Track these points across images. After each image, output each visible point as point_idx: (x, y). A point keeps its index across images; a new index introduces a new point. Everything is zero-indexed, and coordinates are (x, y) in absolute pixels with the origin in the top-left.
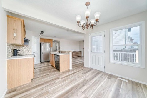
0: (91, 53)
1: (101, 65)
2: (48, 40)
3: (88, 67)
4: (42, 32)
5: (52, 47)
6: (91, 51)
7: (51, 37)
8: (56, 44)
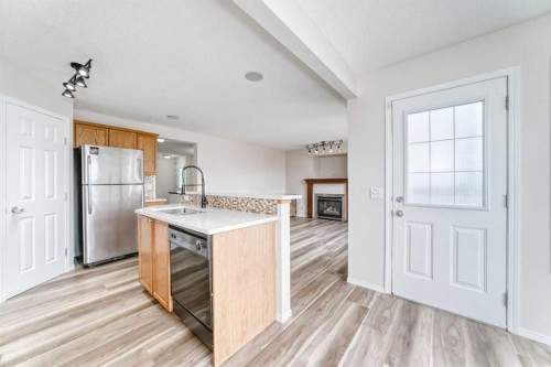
0: (398, 206)
1: (475, 286)
2: (131, 138)
3: (379, 289)
4: (76, 66)
5: (154, 173)
6: (400, 200)
7: (149, 120)
8: (175, 161)
